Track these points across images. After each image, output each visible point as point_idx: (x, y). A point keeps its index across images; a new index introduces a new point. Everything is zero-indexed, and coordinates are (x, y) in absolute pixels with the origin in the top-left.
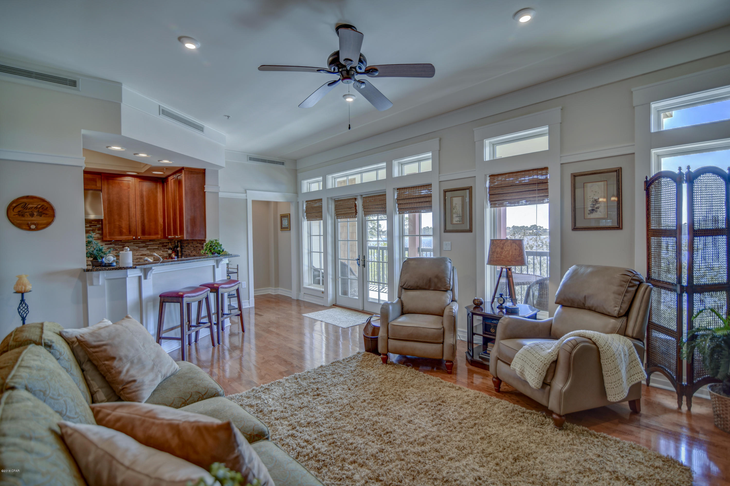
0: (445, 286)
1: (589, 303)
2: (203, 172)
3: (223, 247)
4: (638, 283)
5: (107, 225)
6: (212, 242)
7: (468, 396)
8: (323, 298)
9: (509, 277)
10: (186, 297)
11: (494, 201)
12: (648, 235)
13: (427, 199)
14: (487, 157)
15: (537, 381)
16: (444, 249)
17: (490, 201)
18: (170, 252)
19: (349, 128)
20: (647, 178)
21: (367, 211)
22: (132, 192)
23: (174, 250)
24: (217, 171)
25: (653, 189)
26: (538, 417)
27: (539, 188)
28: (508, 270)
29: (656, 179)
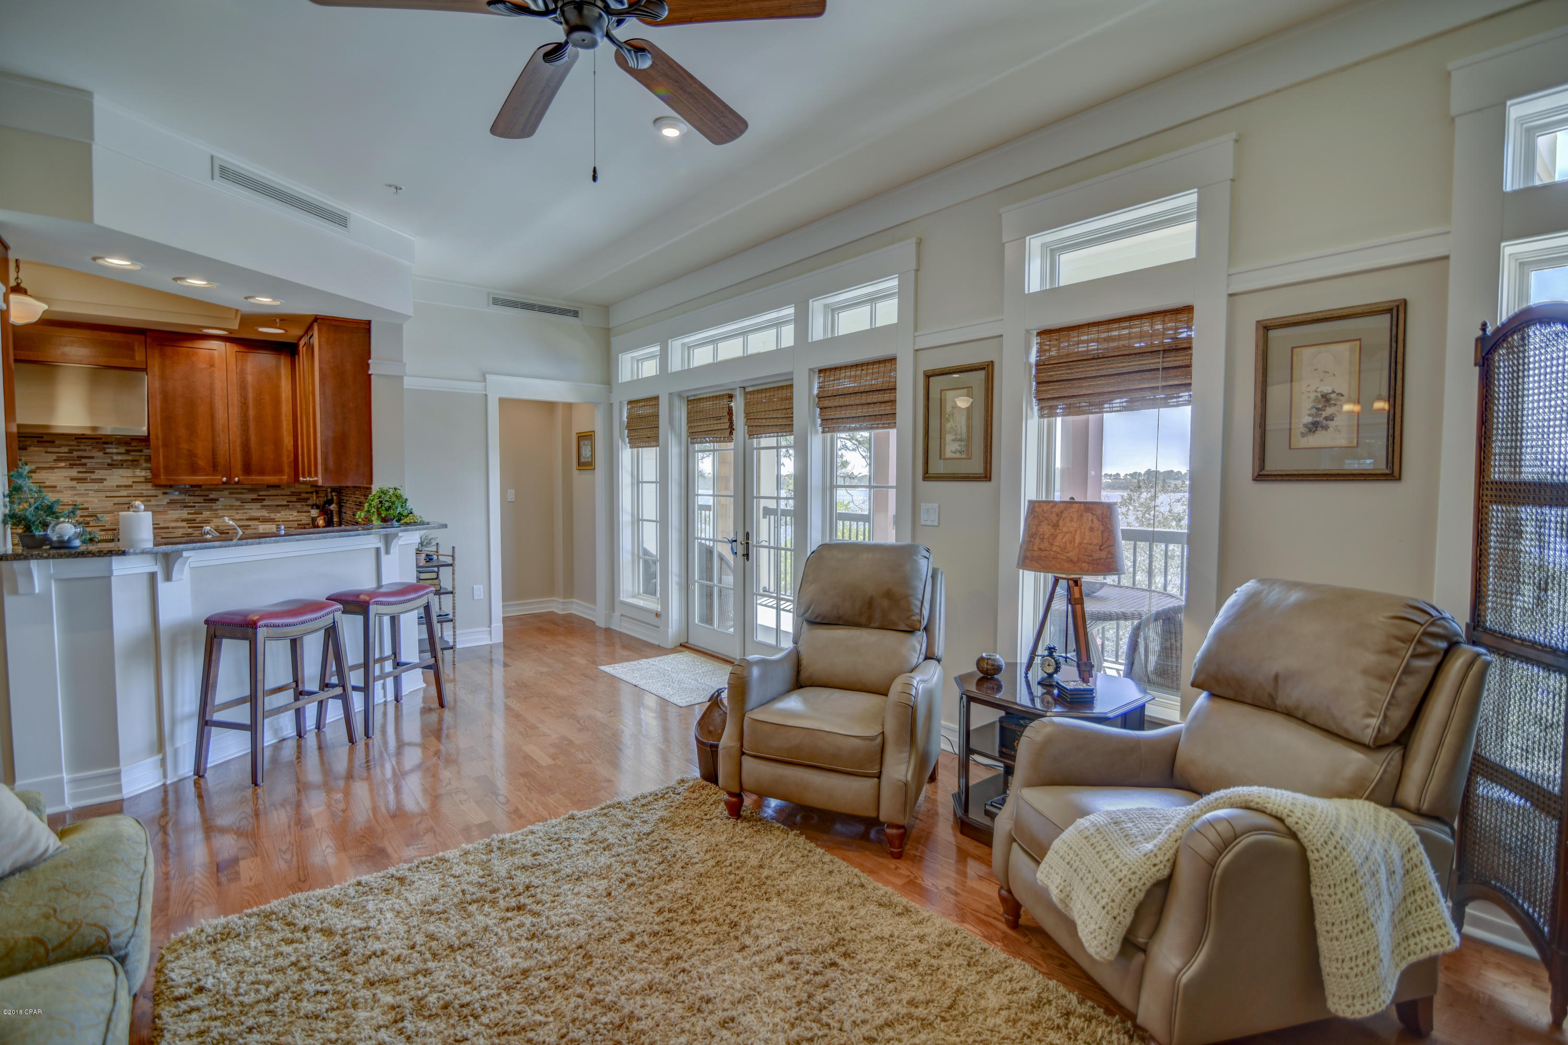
0: (908, 618)
1: (1290, 695)
2: (363, 329)
3: (410, 505)
4: (1443, 645)
5: (161, 450)
6: (384, 492)
7: (922, 939)
8: (658, 627)
9: (1076, 601)
10: (266, 626)
11: (1049, 399)
12: (1479, 498)
13: (887, 397)
14: (1034, 283)
15: (1103, 938)
16: (923, 523)
17: (1040, 400)
18: (314, 513)
19: (595, 178)
20: (1484, 327)
21: (756, 428)
22: (219, 375)
23: (324, 510)
24: (399, 328)
25: (1502, 361)
26: (1110, 1032)
27: (1166, 365)
28: (1071, 583)
29: (1514, 331)
